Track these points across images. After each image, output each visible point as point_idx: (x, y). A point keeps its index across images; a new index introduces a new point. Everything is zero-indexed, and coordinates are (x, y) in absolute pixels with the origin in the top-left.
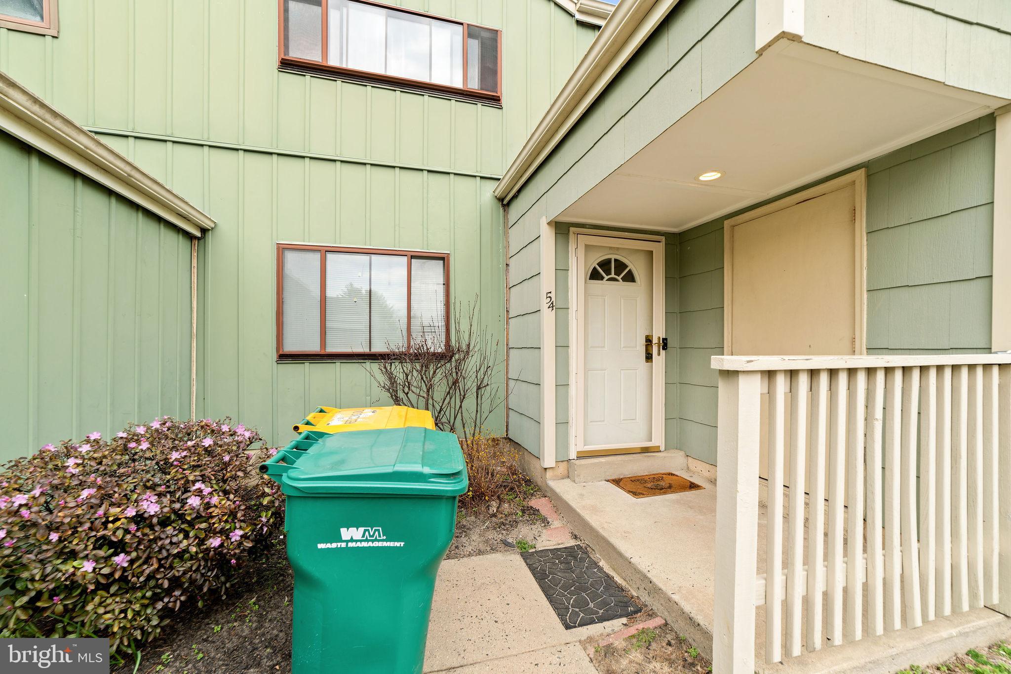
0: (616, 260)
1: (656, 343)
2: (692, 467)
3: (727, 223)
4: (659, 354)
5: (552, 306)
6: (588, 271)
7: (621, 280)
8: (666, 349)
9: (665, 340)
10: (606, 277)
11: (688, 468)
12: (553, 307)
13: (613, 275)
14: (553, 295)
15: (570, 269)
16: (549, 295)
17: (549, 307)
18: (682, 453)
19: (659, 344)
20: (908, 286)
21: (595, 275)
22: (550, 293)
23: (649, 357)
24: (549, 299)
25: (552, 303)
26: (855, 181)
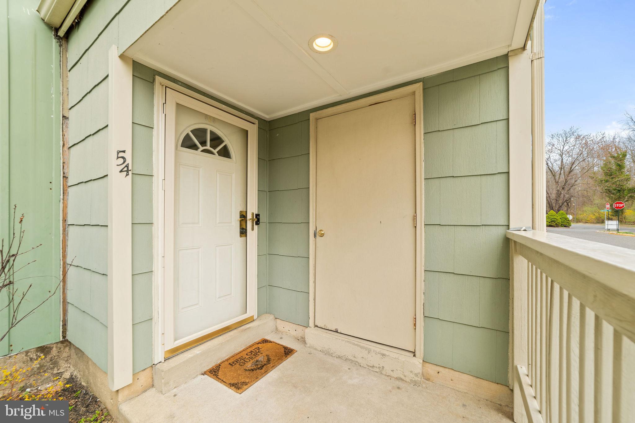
0: (211, 132)
1: (250, 219)
2: (280, 328)
3: (312, 116)
4: (253, 229)
5: (126, 170)
6: (180, 136)
7: (216, 154)
8: (259, 224)
9: (257, 215)
10: (201, 148)
11: (277, 329)
12: (128, 171)
13: (208, 147)
14: (128, 156)
15: (155, 127)
16: (121, 154)
17: (121, 171)
18: (272, 317)
19: (253, 220)
20: (453, 176)
21: (188, 144)
22: (124, 152)
23: (243, 232)
24: (121, 161)
25: (127, 166)
26: (415, 92)
